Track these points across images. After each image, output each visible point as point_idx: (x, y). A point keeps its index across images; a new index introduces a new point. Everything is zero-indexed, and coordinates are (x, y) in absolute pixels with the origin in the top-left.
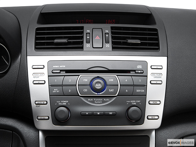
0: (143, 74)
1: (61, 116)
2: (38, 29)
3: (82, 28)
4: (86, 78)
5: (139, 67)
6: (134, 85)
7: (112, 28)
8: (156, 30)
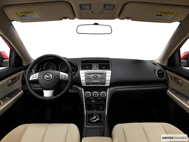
0: (105, 74)
1: (88, 83)
2: (81, 65)
3: (92, 64)
4: (93, 75)
5: (105, 73)
6: (103, 77)
7: (99, 64)
8: (109, 65)
